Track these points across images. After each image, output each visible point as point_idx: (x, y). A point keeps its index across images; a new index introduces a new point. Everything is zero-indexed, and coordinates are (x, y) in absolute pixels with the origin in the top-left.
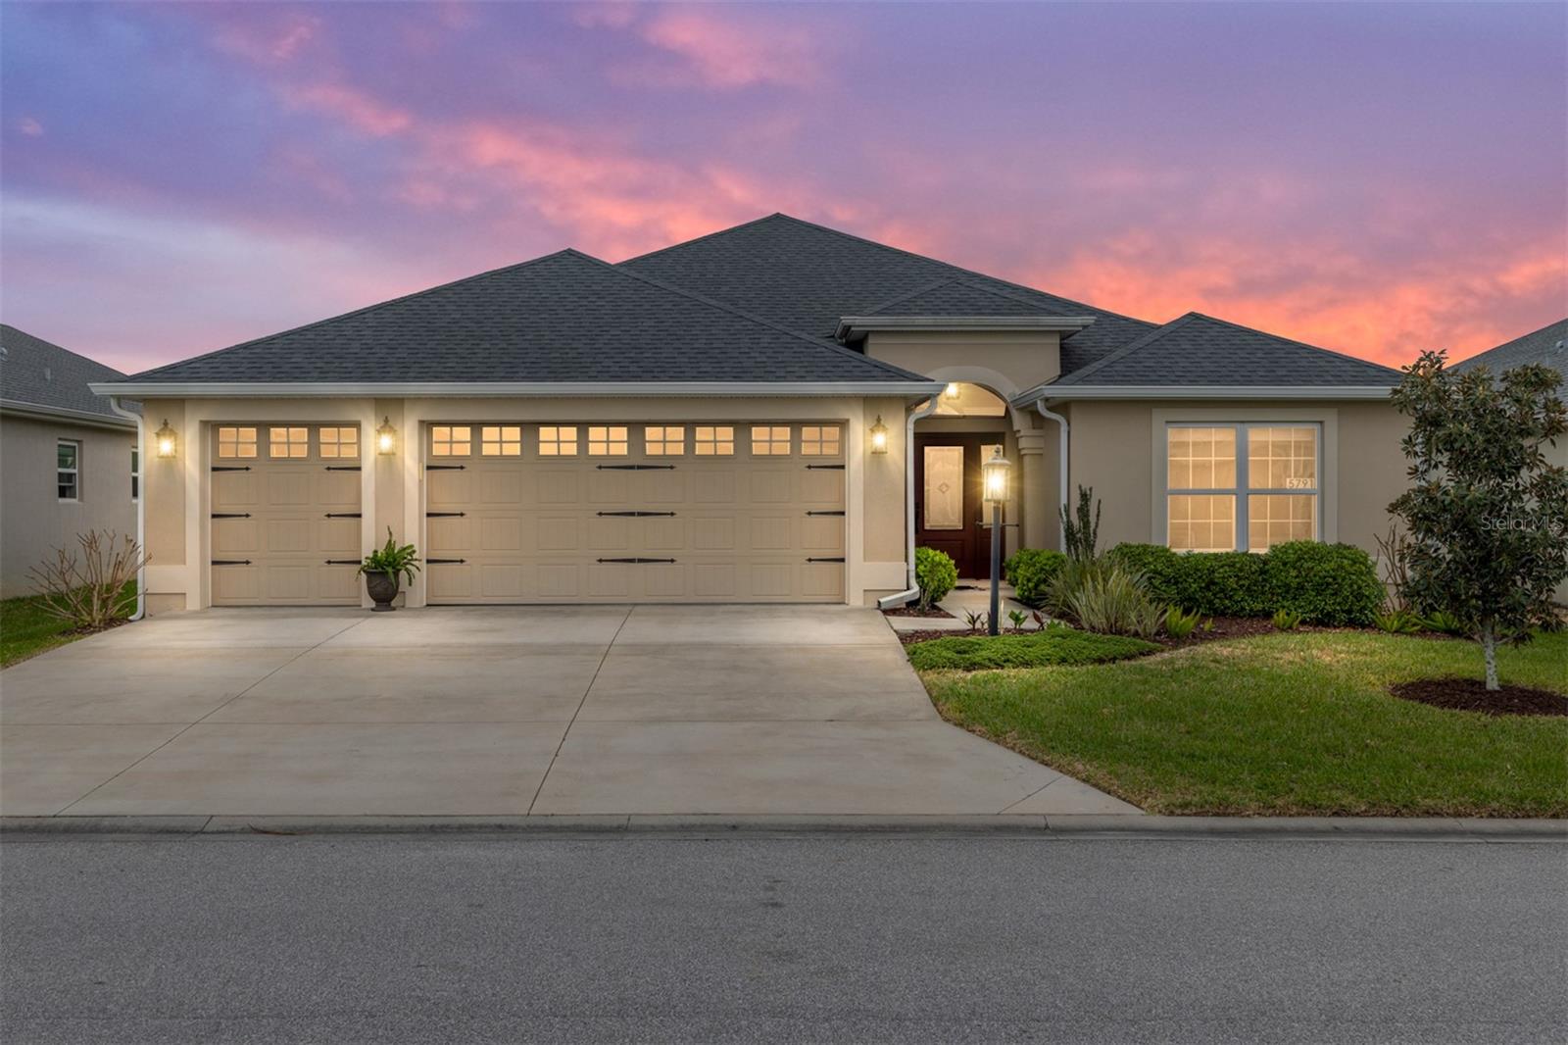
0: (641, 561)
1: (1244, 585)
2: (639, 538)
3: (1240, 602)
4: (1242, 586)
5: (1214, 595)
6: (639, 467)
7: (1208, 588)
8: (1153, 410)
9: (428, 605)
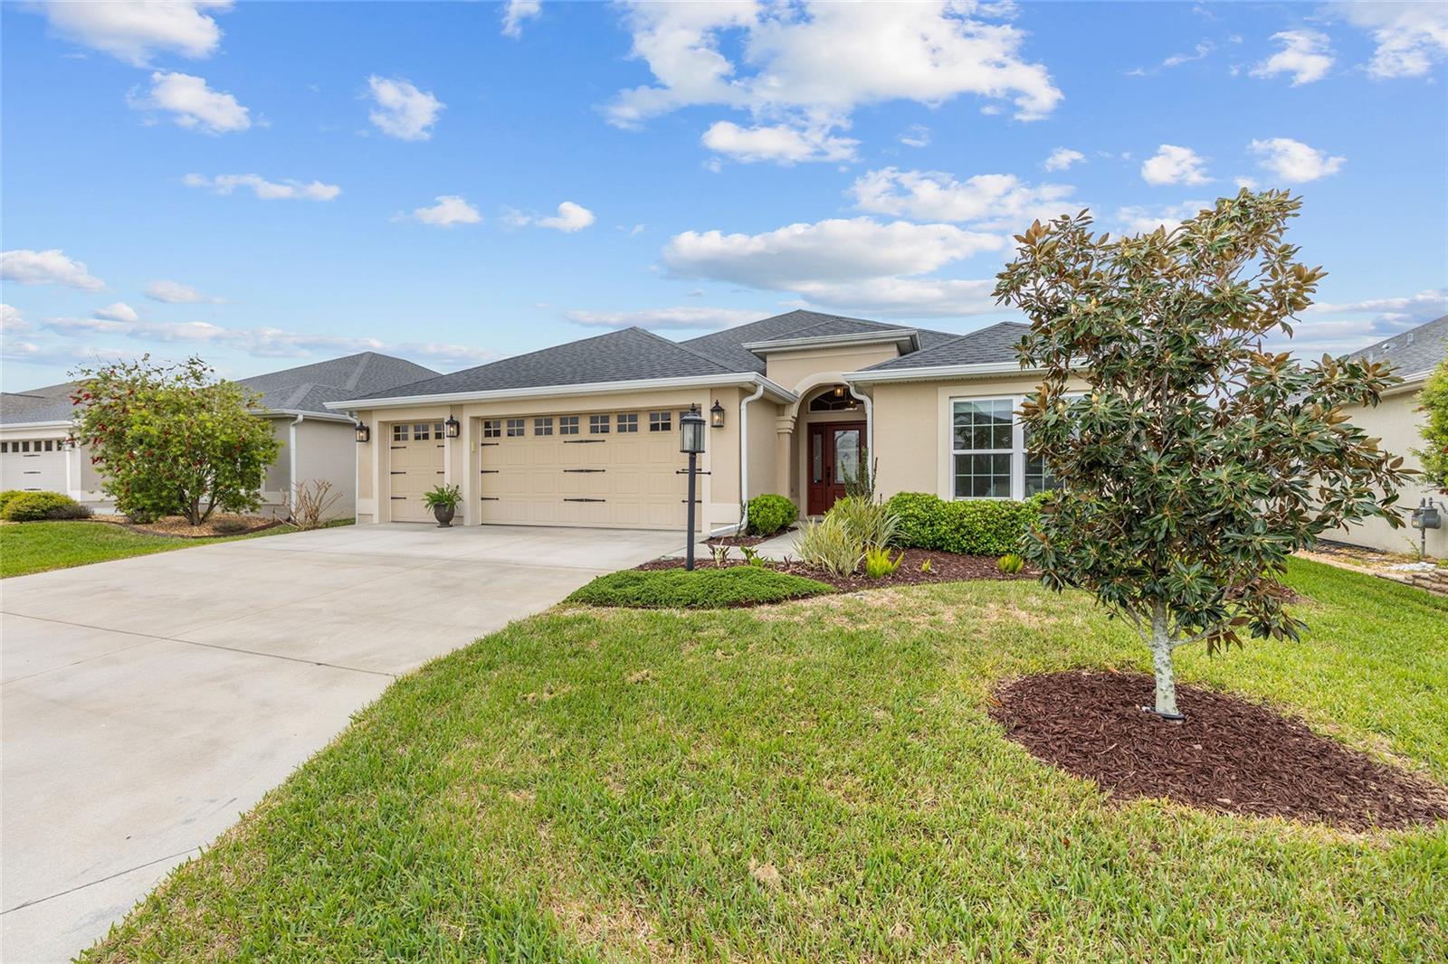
0: (587, 500)
1: (991, 529)
2: (583, 486)
3: (986, 543)
4: (989, 530)
5: (963, 536)
6: (586, 441)
7: (957, 530)
8: (939, 389)
9: (483, 524)
